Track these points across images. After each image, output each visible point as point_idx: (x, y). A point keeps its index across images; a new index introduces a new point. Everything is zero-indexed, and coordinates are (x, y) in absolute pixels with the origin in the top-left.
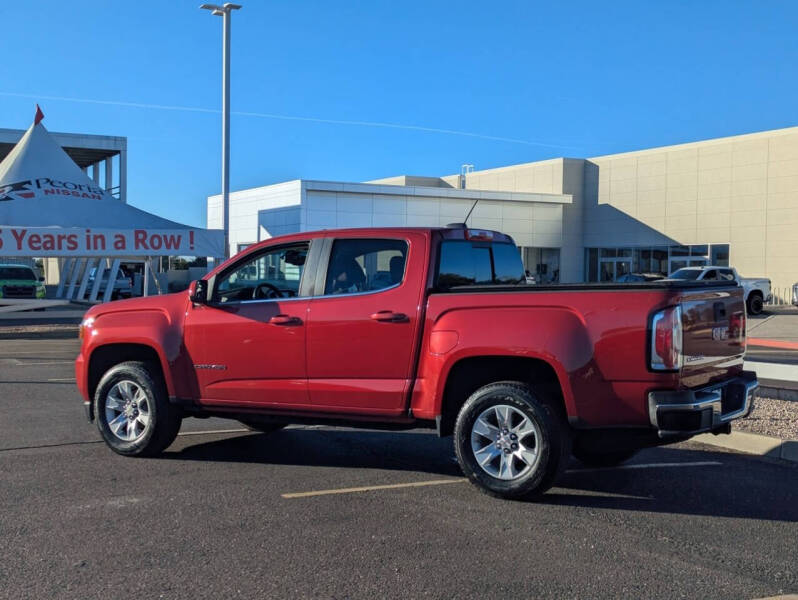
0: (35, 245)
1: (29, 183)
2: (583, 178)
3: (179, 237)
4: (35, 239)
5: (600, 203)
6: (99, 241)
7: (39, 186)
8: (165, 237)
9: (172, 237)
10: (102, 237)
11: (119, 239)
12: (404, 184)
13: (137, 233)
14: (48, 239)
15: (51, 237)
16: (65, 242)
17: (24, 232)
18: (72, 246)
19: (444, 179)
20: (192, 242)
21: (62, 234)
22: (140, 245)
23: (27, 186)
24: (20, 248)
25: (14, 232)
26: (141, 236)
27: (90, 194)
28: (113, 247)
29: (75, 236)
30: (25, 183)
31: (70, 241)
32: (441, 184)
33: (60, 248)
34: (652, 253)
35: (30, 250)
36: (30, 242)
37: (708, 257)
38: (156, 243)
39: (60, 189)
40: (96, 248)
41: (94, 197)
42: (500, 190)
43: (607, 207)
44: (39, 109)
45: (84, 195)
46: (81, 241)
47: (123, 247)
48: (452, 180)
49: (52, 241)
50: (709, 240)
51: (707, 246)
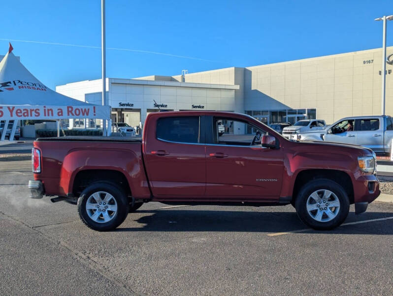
0: (19, 114)
1: (10, 83)
2: (244, 77)
3: (89, 109)
4: (19, 111)
5: (252, 89)
6: (50, 112)
7: (15, 85)
8: (82, 109)
9: (85, 109)
10: (51, 110)
11: (60, 111)
12: (154, 80)
13: (68, 108)
14: (25, 111)
15: (27, 110)
16: (33, 113)
17: (14, 108)
18: (37, 114)
19: (175, 77)
20: (94, 112)
21: (32, 109)
22: (70, 113)
23: (9, 84)
24: (12, 116)
25: (9, 108)
26: (70, 109)
27: (40, 88)
28: (57, 115)
29: (39, 110)
30: (8, 83)
31: (36, 112)
32: (172, 80)
33: (31, 115)
34: (278, 113)
35: (17, 117)
36: (17, 113)
37: (306, 115)
38: (77, 113)
39: (26, 86)
40: (49, 115)
41: (42, 89)
42: (203, 83)
43: (256, 91)
44: (11, 45)
45: (38, 89)
46: (42, 112)
47: (62, 115)
48: (178, 78)
49: (27, 112)
50: (307, 106)
51: (305, 110)
